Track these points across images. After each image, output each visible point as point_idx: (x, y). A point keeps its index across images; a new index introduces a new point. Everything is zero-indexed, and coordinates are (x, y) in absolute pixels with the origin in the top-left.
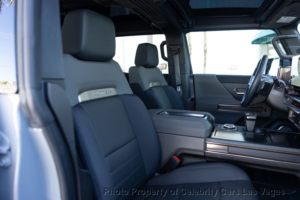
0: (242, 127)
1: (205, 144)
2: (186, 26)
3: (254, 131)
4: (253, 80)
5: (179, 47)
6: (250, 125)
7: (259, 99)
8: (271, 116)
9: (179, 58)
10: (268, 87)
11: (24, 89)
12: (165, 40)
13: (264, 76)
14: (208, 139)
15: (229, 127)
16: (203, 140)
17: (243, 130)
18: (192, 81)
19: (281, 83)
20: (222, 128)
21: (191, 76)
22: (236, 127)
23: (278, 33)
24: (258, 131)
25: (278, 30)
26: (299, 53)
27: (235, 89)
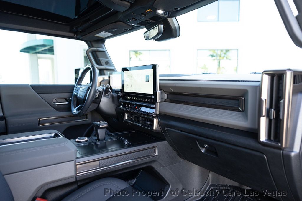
1: (76, 167)
10: (101, 95)
14: (77, 160)
16: (73, 163)
22: (89, 139)
23: (90, 45)
25: (91, 43)
26: (106, 64)
27: (55, 99)
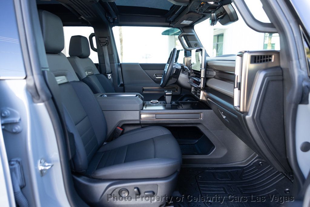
0: (163, 102)
1: (140, 115)
2: (112, 21)
3: (171, 103)
4: (168, 67)
5: (107, 39)
6: (168, 99)
7: (173, 81)
8: (181, 94)
9: (108, 48)
10: (178, 72)
11: (33, 75)
12: (94, 32)
13: (175, 64)
14: (142, 111)
15: (154, 102)
16: (138, 112)
17: (164, 103)
18: (120, 69)
19: (186, 68)
20: (150, 103)
21: (119, 65)
22: (159, 102)
24: (174, 103)
25: (182, 29)
26: (195, 46)
27: (155, 74)
